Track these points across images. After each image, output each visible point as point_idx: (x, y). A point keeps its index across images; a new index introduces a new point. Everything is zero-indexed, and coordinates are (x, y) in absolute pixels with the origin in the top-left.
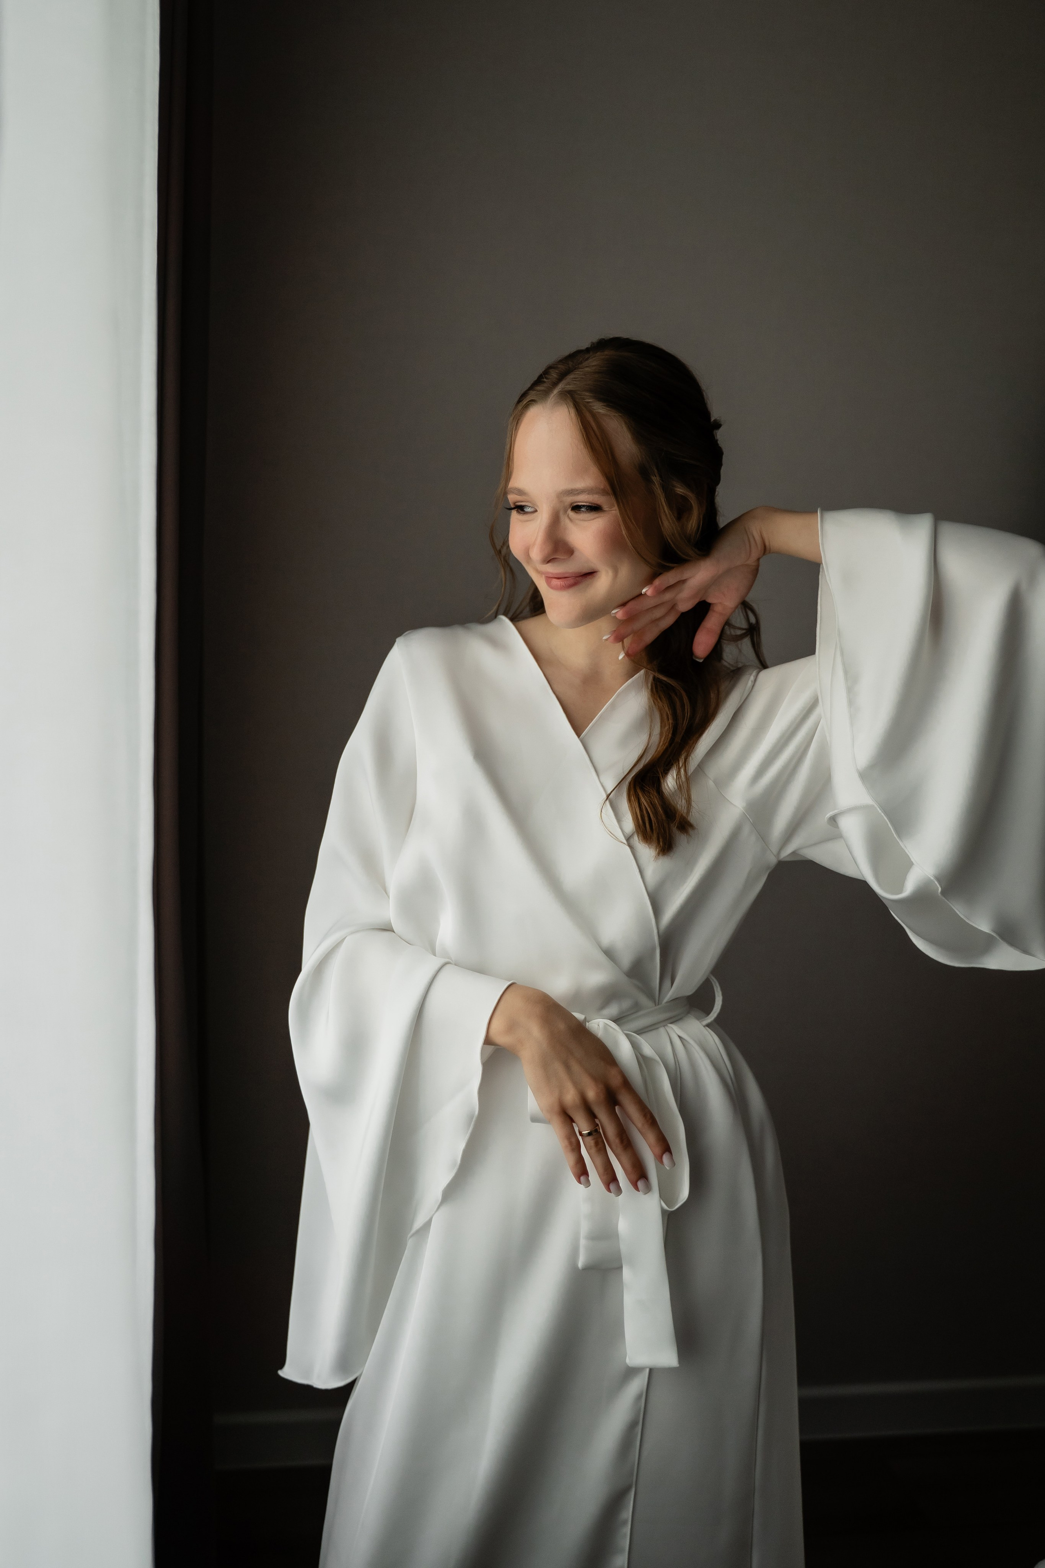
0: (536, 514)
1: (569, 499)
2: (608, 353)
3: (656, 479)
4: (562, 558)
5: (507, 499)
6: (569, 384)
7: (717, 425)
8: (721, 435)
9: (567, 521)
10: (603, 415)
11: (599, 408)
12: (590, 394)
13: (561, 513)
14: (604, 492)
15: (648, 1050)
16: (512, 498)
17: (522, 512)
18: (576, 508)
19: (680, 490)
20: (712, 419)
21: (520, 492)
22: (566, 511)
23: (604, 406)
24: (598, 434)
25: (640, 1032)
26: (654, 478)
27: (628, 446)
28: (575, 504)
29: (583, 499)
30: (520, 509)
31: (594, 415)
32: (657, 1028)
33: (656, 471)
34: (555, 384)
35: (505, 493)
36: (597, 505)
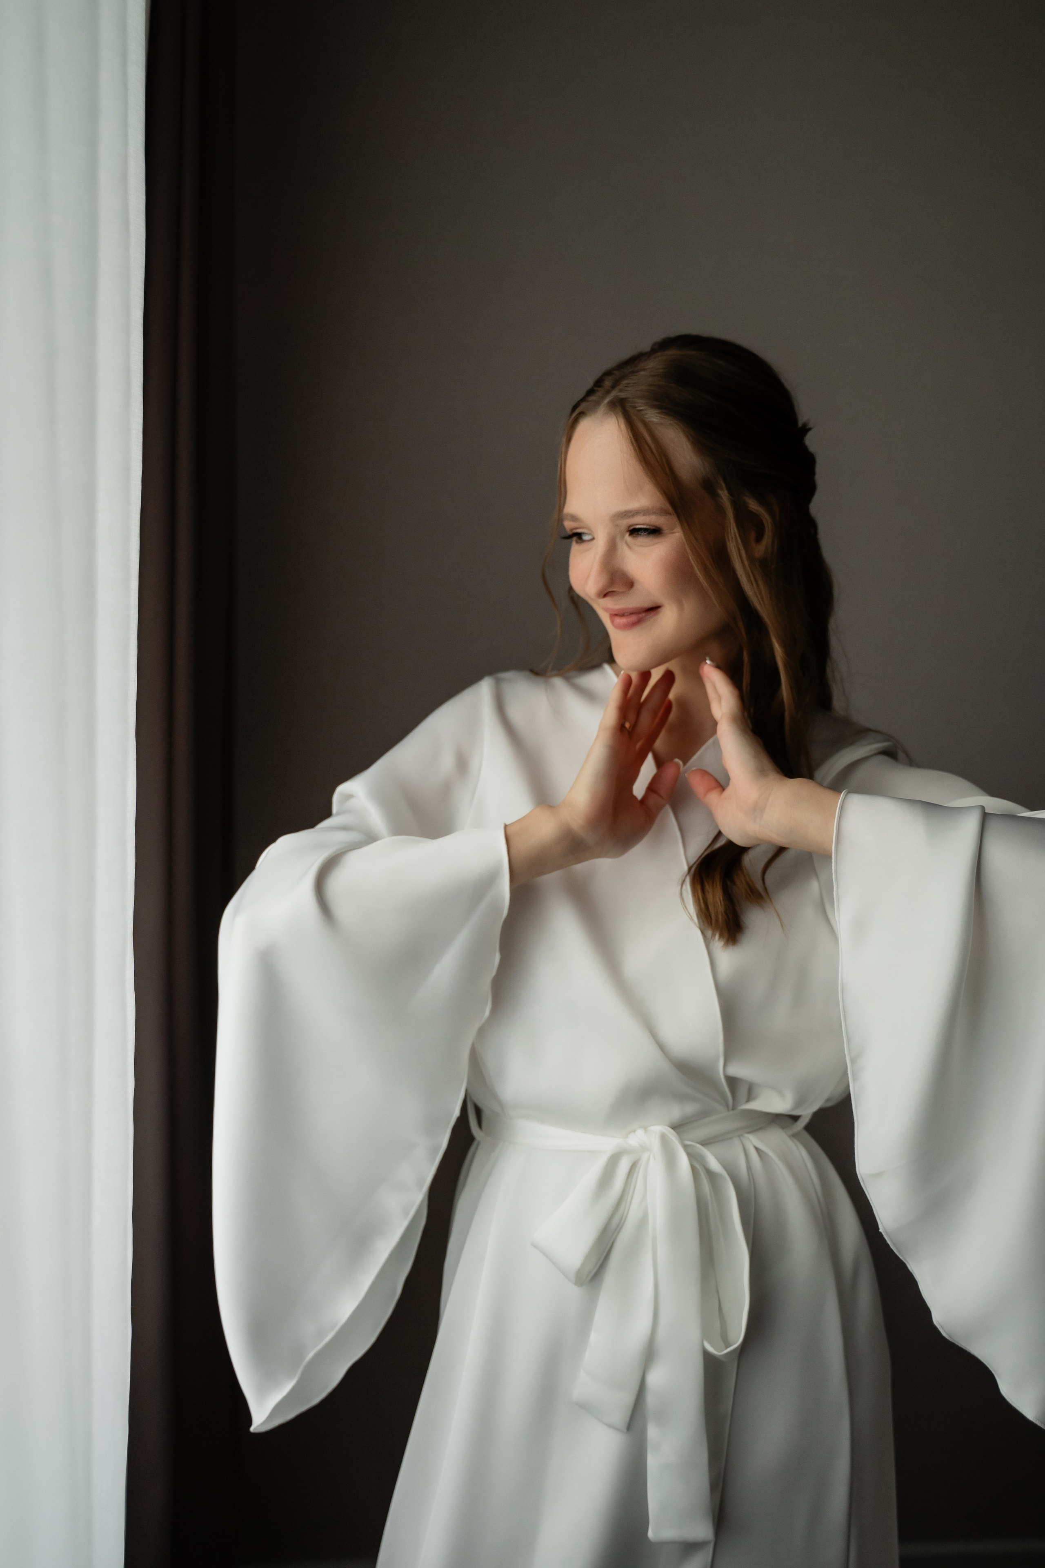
0: (594, 542)
1: (625, 523)
2: (672, 353)
3: (724, 495)
4: (620, 590)
5: (563, 526)
6: (620, 391)
7: (805, 430)
8: (811, 441)
9: (625, 548)
10: (657, 424)
11: (653, 416)
12: (642, 401)
13: (618, 539)
14: (662, 512)
15: (714, 1164)
16: (568, 525)
17: (580, 541)
18: (634, 532)
19: (754, 505)
20: (800, 424)
21: (574, 518)
22: (623, 537)
23: (658, 413)
24: (653, 446)
25: (705, 1143)
26: (720, 492)
27: (689, 458)
28: (632, 528)
29: (641, 521)
30: (578, 536)
31: (646, 425)
32: (731, 1138)
33: (723, 484)
34: (608, 392)
35: (560, 520)
36: (656, 527)
